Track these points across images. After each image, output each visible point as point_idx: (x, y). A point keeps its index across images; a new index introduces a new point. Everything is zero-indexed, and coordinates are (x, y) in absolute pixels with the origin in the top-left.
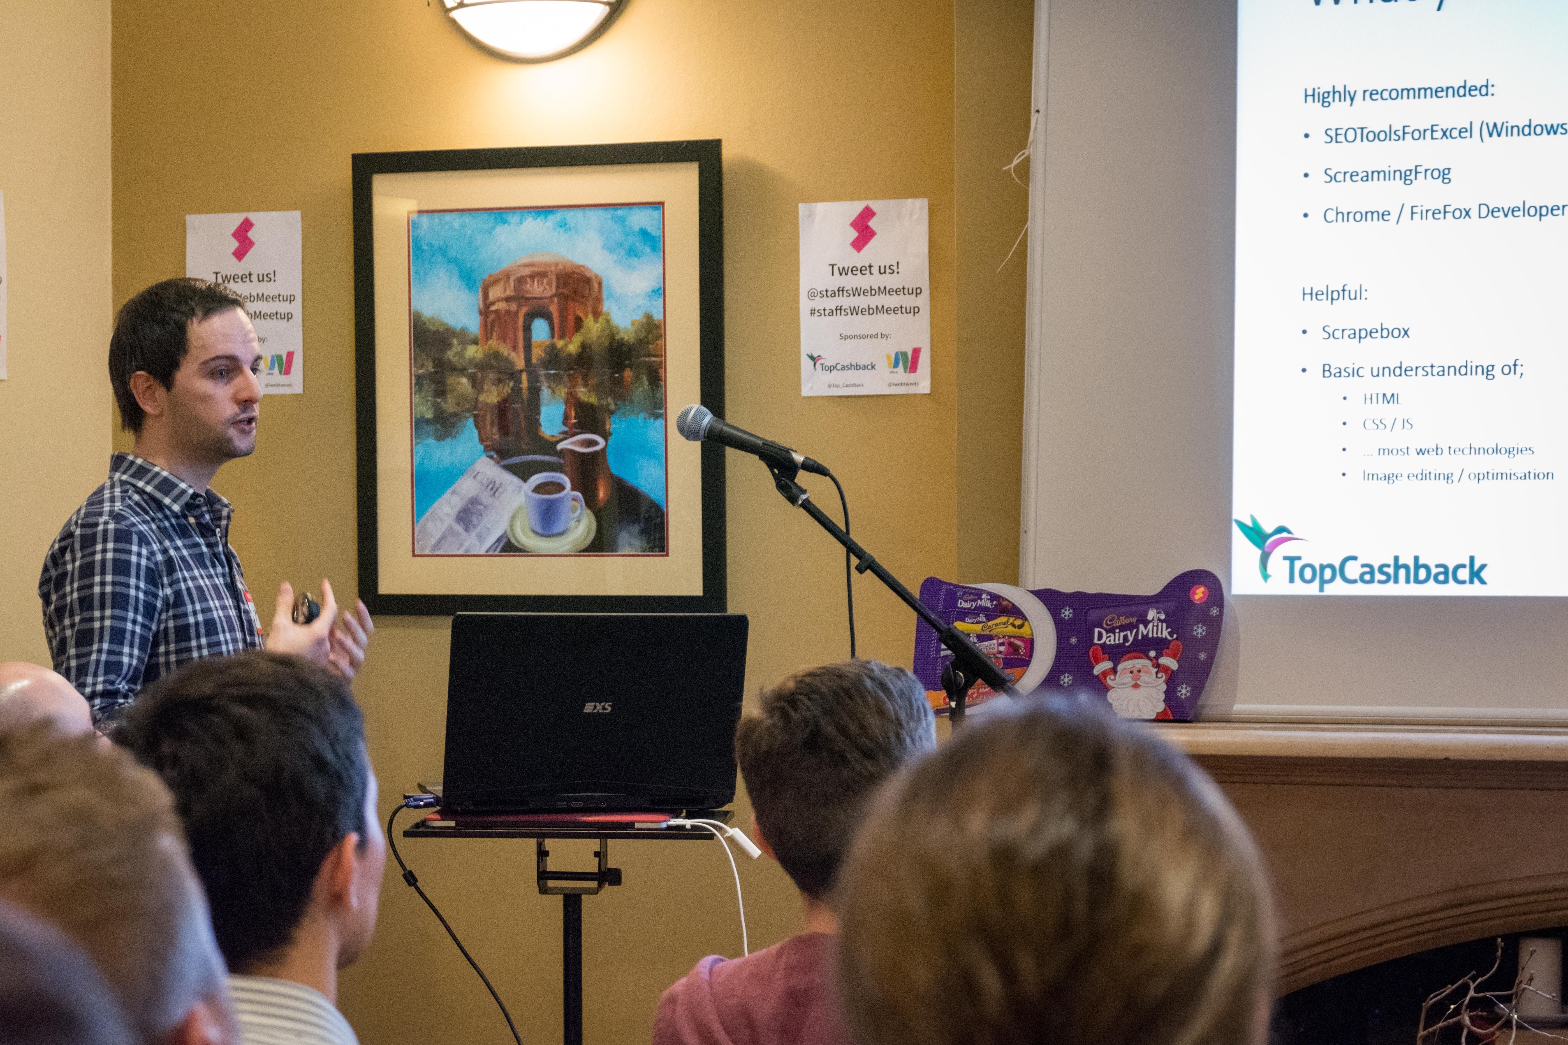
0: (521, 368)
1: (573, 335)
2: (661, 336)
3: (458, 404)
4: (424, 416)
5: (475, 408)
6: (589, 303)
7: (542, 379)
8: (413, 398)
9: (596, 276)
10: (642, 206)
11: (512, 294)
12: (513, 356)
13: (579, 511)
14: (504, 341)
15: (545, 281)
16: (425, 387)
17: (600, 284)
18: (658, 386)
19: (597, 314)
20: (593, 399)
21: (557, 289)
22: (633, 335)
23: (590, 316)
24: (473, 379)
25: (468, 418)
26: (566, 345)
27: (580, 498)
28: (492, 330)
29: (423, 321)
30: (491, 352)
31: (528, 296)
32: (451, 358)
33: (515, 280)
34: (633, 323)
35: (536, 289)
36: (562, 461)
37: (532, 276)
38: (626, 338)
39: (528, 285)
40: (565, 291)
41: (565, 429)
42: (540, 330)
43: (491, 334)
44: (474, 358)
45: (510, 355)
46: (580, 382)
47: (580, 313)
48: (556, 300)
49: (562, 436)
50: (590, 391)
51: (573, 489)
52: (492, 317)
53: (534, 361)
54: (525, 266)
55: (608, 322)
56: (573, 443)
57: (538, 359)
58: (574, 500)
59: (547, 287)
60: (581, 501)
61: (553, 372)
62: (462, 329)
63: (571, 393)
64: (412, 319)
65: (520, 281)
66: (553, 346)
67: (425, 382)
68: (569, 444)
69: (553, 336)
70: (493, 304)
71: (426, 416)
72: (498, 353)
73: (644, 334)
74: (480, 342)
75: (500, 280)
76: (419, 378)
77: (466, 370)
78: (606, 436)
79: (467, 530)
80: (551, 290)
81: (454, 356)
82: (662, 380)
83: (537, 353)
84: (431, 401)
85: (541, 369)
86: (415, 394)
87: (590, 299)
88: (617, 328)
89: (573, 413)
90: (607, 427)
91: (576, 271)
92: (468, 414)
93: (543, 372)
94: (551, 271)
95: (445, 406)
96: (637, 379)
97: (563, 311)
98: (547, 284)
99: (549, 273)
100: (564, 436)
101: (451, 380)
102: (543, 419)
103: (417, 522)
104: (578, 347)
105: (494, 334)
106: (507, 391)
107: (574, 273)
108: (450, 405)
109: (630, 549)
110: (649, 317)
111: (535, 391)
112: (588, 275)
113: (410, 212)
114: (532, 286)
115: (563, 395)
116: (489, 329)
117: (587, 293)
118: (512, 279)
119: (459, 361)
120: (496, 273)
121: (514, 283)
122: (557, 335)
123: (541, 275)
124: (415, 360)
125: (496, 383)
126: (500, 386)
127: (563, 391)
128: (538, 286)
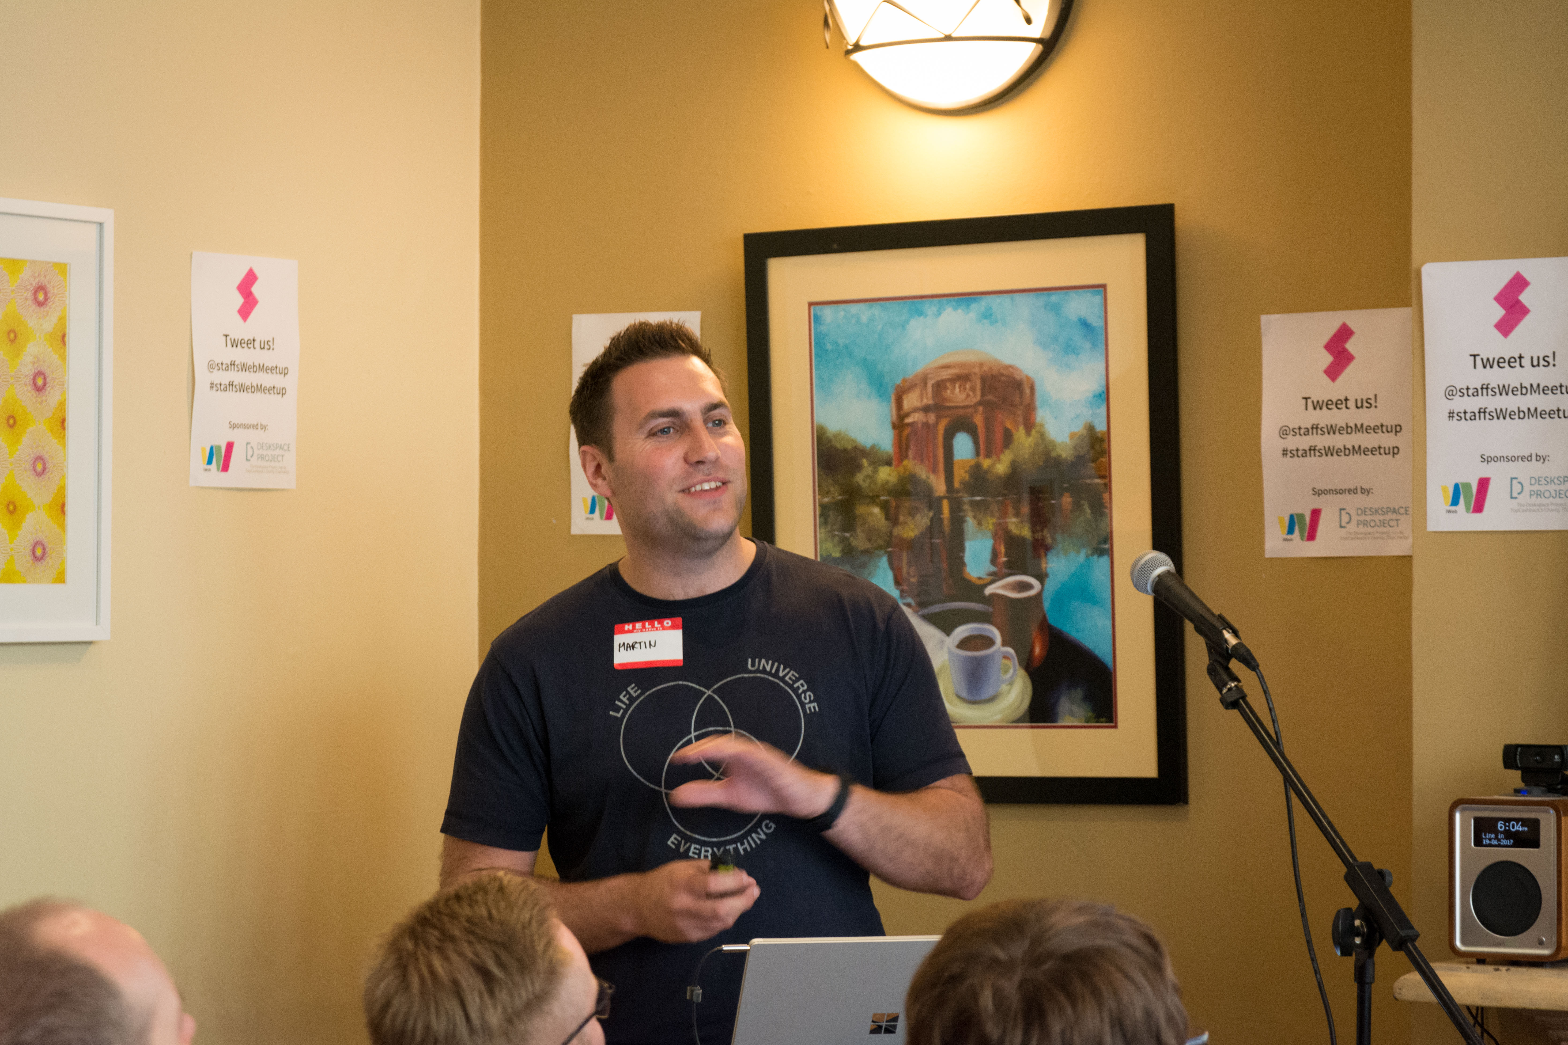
0: (942, 495)
1: (1002, 451)
2: (1105, 451)
3: (870, 540)
4: (831, 554)
5: (889, 544)
6: (1020, 413)
7: (966, 507)
8: (818, 533)
9: (1028, 378)
10: (1080, 291)
11: (930, 402)
12: (932, 478)
13: (1011, 671)
14: (922, 461)
15: (968, 386)
16: (831, 519)
17: (1032, 388)
18: (1102, 514)
19: (1029, 425)
20: (1026, 532)
21: (982, 396)
22: (1072, 452)
23: (1022, 429)
24: (885, 507)
25: (880, 556)
26: (994, 465)
27: (1012, 655)
28: (907, 448)
29: (828, 436)
30: (907, 473)
31: (948, 404)
32: (861, 482)
33: (933, 385)
34: (1072, 436)
35: (957, 396)
36: (990, 609)
37: (954, 380)
38: (1064, 455)
39: (948, 391)
40: (990, 397)
41: (993, 569)
42: (963, 446)
43: (906, 452)
44: (887, 482)
45: (928, 478)
46: (1010, 510)
47: (1009, 425)
48: (981, 408)
49: (989, 578)
50: (1022, 522)
51: (1004, 644)
52: (907, 431)
53: (957, 484)
54: (946, 367)
55: (1042, 435)
56: (1004, 587)
57: (961, 483)
58: (1005, 657)
59: (971, 393)
60: (1013, 658)
61: (978, 498)
62: (873, 447)
63: (1000, 524)
64: (815, 435)
65: (940, 386)
66: (978, 466)
67: (831, 513)
68: (998, 588)
69: (977, 453)
70: (907, 415)
71: (833, 555)
72: (914, 476)
73: (1085, 450)
74: (894, 463)
75: (916, 385)
76: (823, 506)
77: (879, 496)
78: (1041, 577)
81: (864, 480)
82: (1106, 507)
83: (960, 475)
84: (837, 536)
85: (965, 495)
86: (820, 527)
87: (1021, 407)
88: (1052, 442)
89: (1003, 549)
90: (1043, 566)
91: (1003, 372)
92: (882, 552)
93: (967, 499)
94: (975, 374)
95: (854, 542)
96: (1077, 506)
97: (989, 422)
98: (971, 389)
99: (973, 376)
100: (992, 577)
101: (861, 510)
102: (968, 557)
104: (1008, 467)
105: (911, 453)
106: (925, 523)
107: (1002, 375)
108: (860, 542)
109: (1072, 719)
110: (1091, 429)
111: (958, 522)
112: (1018, 378)
113: (811, 304)
114: (953, 393)
115: (991, 527)
116: (904, 446)
117: (1018, 399)
118: (930, 384)
119: (869, 486)
120: (911, 377)
121: (933, 388)
122: (982, 452)
123: (963, 378)
124: (819, 485)
125: (912, 513)
126: (918, 517)
127: (990, 522)
128: (960, 391)
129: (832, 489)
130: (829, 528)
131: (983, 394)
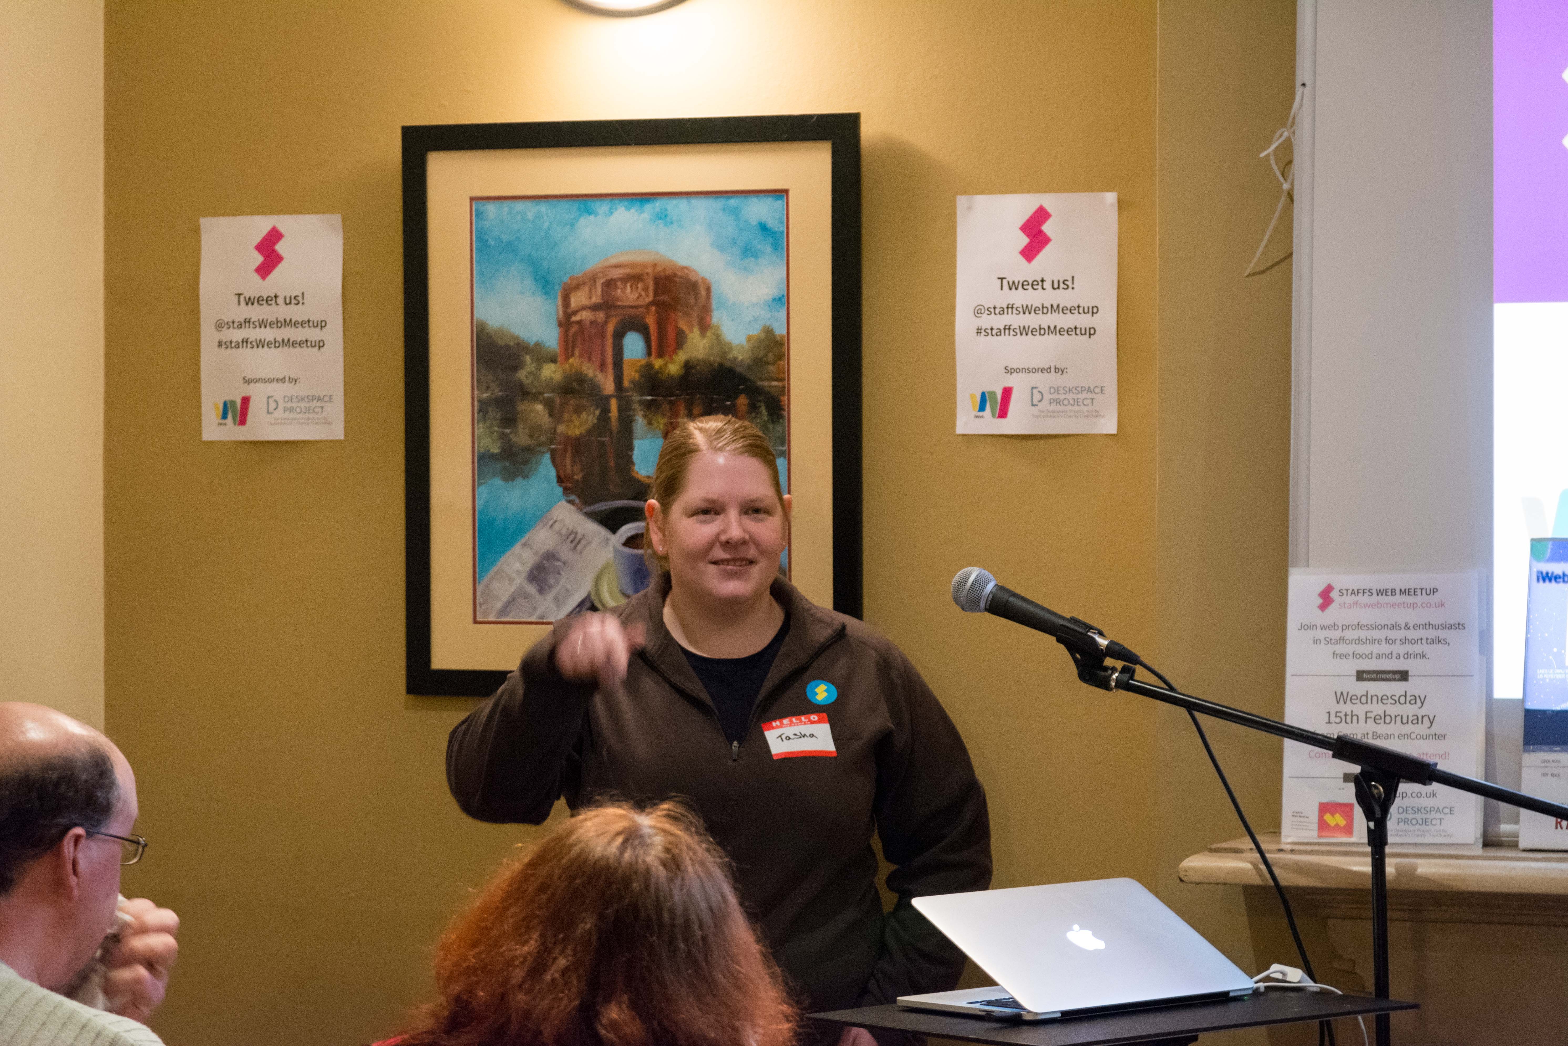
0: (610, 393)
1: (675, 352)
2: (784, 355)
3: (531, 437)
4: (489, 451)
5: (552, 441)
6: (694, 314)
7: (636, 406)
8: (476, 429)
9: (704, 280)
11: (599, 301)
12: (600, 376)
14: (590, 359)
15: (640, 286)
16: (491, 415)
17: (708, 290)
18: (780, 417)
19: (704, 326)
21: (655, 296)
22: (749, 354)
23: (696, 330)
24: (549, 404)
25: (543, 453)
26: (665, 365)
28: (574, 345)
29: (488, 334)
30: (573, 371)
31: (618, 303)
32: (523, 378)
33: (602, 284)
34: (749, 339)
35: (629, 296)
37: (625, 279)
38: (740, 357)
39: (619, 291)
40: (664, 298)
42: (634, 345)
43: (573, 351)
44: (551, 379)
45: (596, 376)
46: (683, 411)
47: (683, 325)
48: (653, 309)
52: (574, 329)
53: (626, 384)
54: (617, 266)
55: (718, 337)
57: (631, 382)
59: (643, 293)
61: (649, 398)
62: (537, 344)
64: (475, 331)
65: (609, 284)
66: (649, 366)
67: (490, 409)
69: (649, 354)
70: (575, 313)
71: (492, 451)
72: (581, 374)
73: (762, 353)
74: (559, 359)
75: (584, 283)
76: (483, 403)
77: (542, 393)
79: (541, 591)
80: (647, 296)
81: (526, 377)
82: (784, 410)
83: (630, 374)
84: (497, 432)
85: (635, 394)
86: (478, 423)
87: (696, 309)
88: (729, 345)
91: (678, 273)
92: (544, 449)
93: (637, 398)
94: (647, 274)
95: (514, 438)
96: (754, 408)
97: (661, 323)
98: (643, 290)
99: (646, 276)
101: (522, 407)
103: (479, 582)
104: (681, 367)
105: (577, 352)
106: (592, 421)
107: (675, 275)
108: (521, 437)
110: (769, 331)
111: (626, 421)
112: (694, 280)
113: (472, 199)
114: (624, 292)
115: (661, 426)
116: (570, 344)
117: (693, 301)
118: (599, 283)
119: (532, 382)
120: (579, 275)
121: (602, 288)
122: (653, 354)
123: (635, 278)
124: (478, 381)
125: (578, 411)
126: (584, 415)
127: (661, 422)
128: (632, 291)
129: (492, 385)
130: (488, 423)
131: (656, 294)
